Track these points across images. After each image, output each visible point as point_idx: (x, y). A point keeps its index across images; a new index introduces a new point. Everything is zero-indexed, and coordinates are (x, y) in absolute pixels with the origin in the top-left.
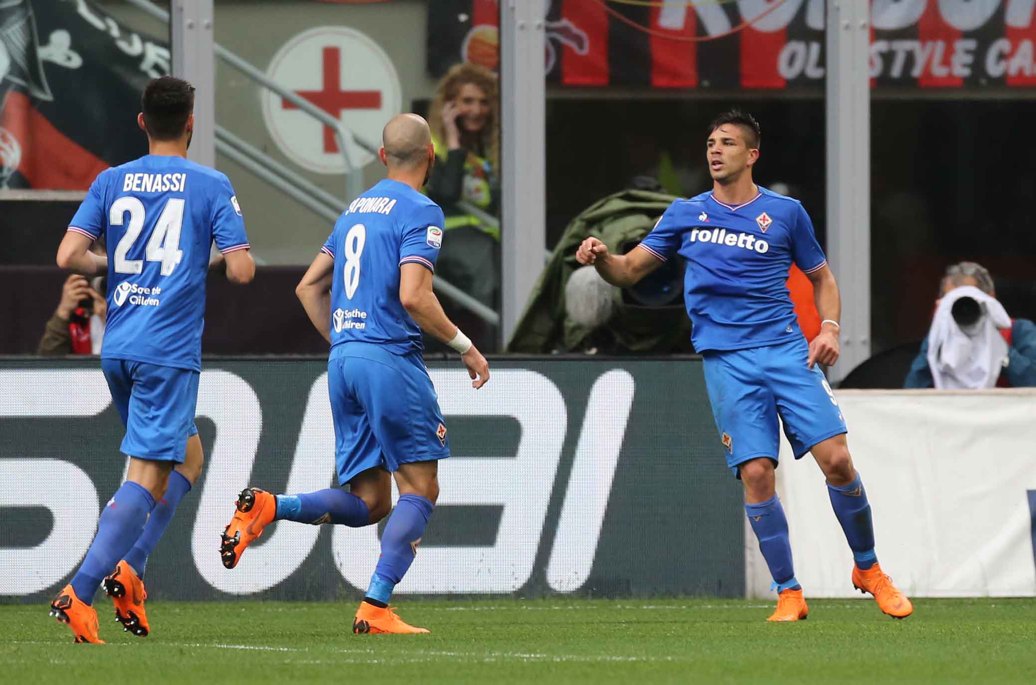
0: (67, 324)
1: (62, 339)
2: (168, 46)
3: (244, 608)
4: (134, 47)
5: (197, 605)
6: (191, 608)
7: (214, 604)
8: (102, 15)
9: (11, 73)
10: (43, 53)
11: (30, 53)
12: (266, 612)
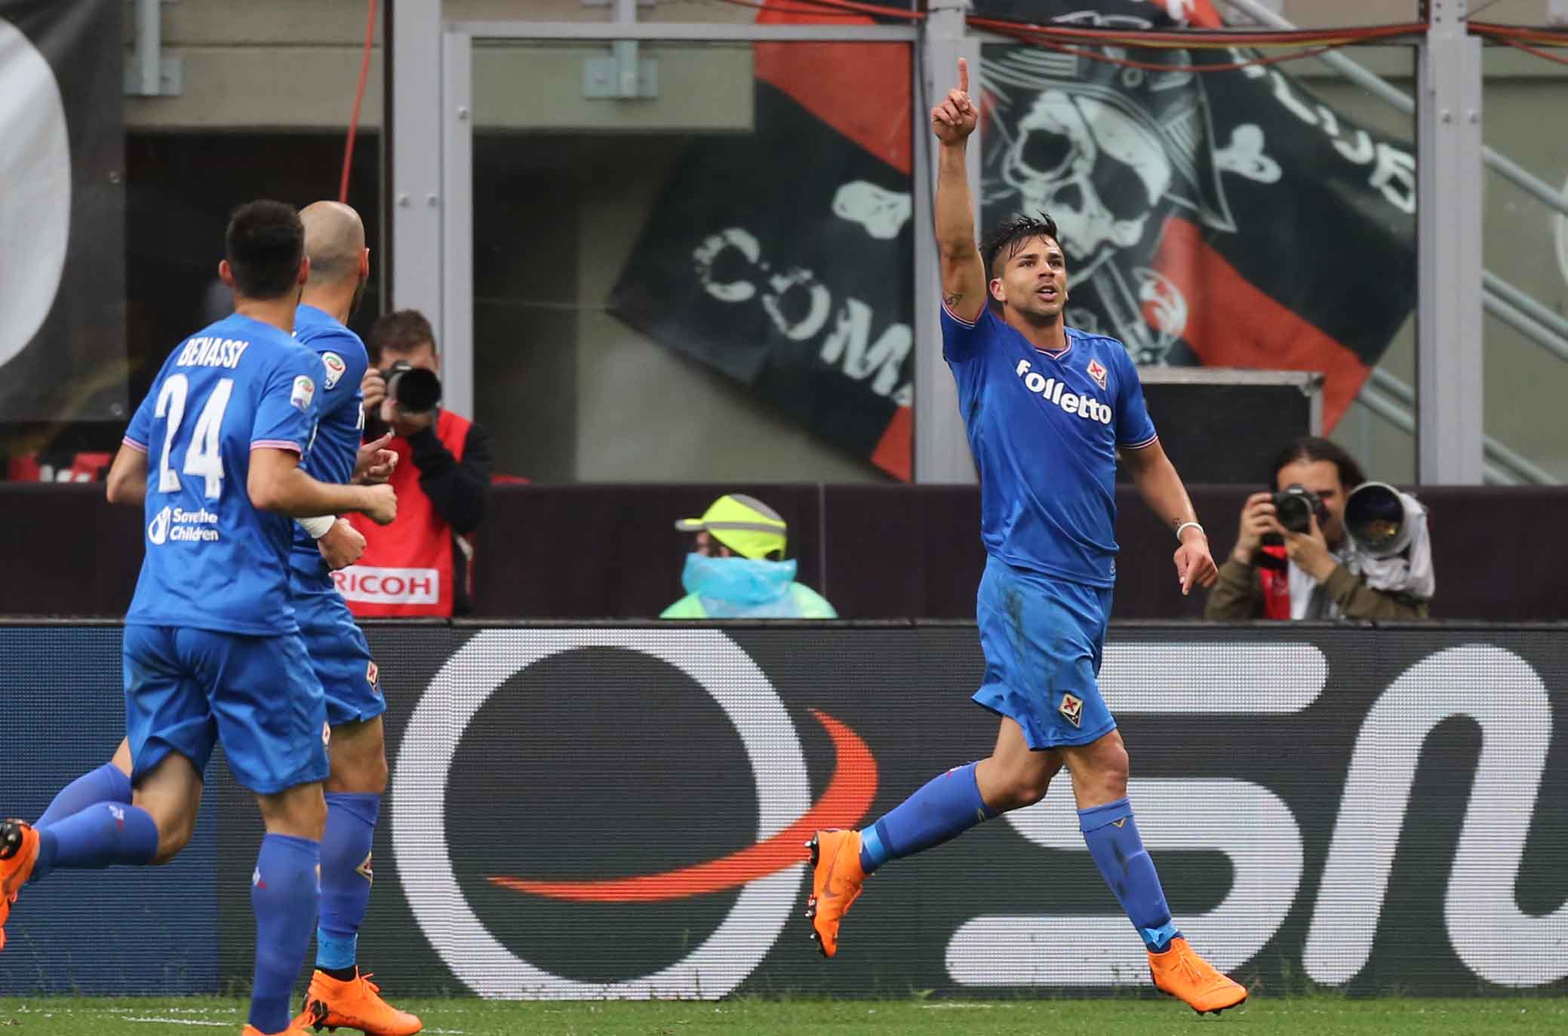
0: (1248, 571)
1: (1237, 594)
2: (1412, 149)
3: (1524, 1008)
4: (1361, 151)
5: (1453, 1003)
6: (1444, 1008)
7: (1477, 1003)
8: (1311, 102)
9: (1171, 190)
10: (1221, 159)
11: (1202, 158)
12: (1557, 1015)
